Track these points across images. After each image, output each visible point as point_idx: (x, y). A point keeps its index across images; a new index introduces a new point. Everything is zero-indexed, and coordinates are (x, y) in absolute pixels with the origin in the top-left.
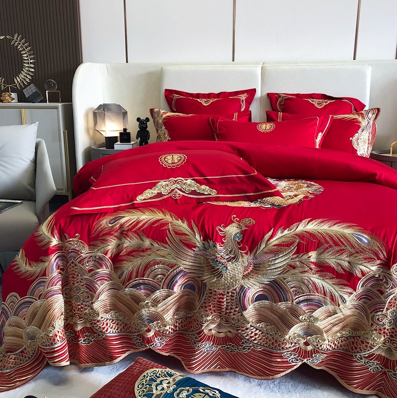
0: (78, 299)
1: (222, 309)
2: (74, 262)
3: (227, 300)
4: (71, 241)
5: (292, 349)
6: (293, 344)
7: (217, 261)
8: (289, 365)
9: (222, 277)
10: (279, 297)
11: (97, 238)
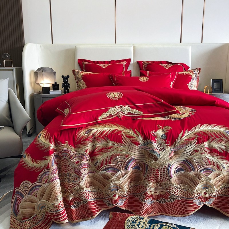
0: (69, 180)
1: (158, 178)
2: (66, 158)
3: (160, 173)
4: (63, 145)
5: (198, 197)
6: (198, 194)
7: (154, 151)
8: (197, 206)
9: (157, 160)
10: (190, 169)
11: (79, 142)
